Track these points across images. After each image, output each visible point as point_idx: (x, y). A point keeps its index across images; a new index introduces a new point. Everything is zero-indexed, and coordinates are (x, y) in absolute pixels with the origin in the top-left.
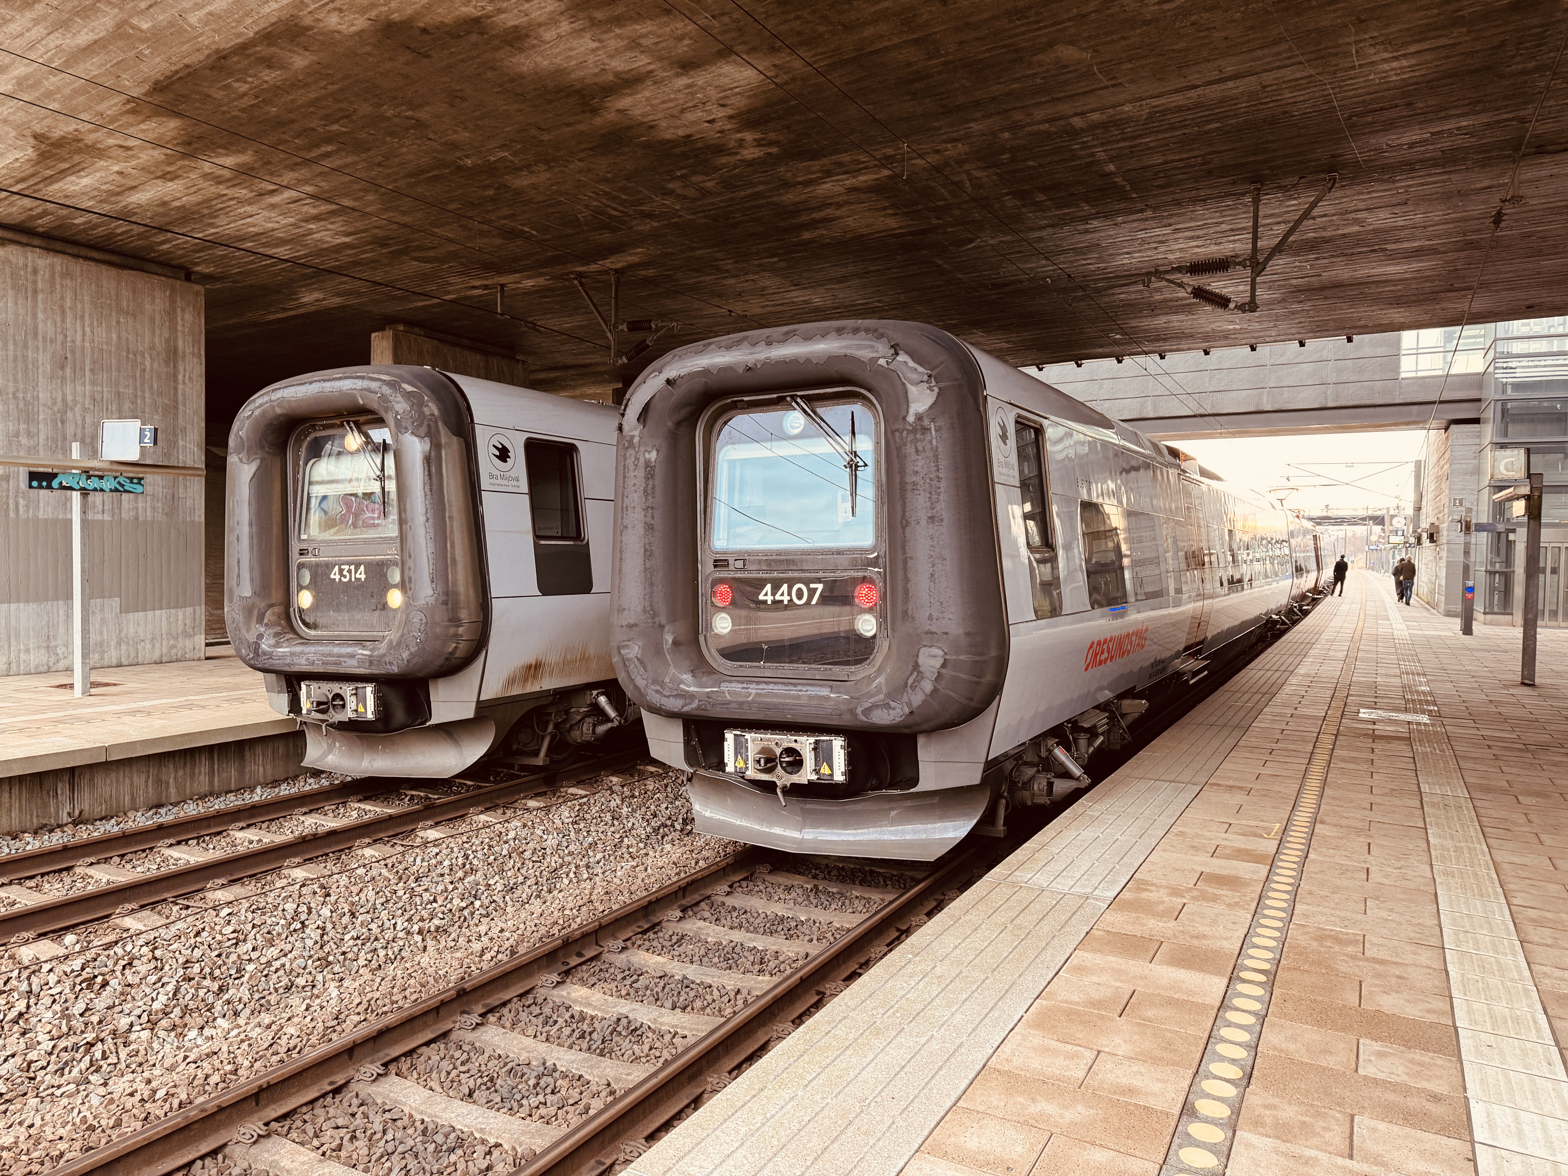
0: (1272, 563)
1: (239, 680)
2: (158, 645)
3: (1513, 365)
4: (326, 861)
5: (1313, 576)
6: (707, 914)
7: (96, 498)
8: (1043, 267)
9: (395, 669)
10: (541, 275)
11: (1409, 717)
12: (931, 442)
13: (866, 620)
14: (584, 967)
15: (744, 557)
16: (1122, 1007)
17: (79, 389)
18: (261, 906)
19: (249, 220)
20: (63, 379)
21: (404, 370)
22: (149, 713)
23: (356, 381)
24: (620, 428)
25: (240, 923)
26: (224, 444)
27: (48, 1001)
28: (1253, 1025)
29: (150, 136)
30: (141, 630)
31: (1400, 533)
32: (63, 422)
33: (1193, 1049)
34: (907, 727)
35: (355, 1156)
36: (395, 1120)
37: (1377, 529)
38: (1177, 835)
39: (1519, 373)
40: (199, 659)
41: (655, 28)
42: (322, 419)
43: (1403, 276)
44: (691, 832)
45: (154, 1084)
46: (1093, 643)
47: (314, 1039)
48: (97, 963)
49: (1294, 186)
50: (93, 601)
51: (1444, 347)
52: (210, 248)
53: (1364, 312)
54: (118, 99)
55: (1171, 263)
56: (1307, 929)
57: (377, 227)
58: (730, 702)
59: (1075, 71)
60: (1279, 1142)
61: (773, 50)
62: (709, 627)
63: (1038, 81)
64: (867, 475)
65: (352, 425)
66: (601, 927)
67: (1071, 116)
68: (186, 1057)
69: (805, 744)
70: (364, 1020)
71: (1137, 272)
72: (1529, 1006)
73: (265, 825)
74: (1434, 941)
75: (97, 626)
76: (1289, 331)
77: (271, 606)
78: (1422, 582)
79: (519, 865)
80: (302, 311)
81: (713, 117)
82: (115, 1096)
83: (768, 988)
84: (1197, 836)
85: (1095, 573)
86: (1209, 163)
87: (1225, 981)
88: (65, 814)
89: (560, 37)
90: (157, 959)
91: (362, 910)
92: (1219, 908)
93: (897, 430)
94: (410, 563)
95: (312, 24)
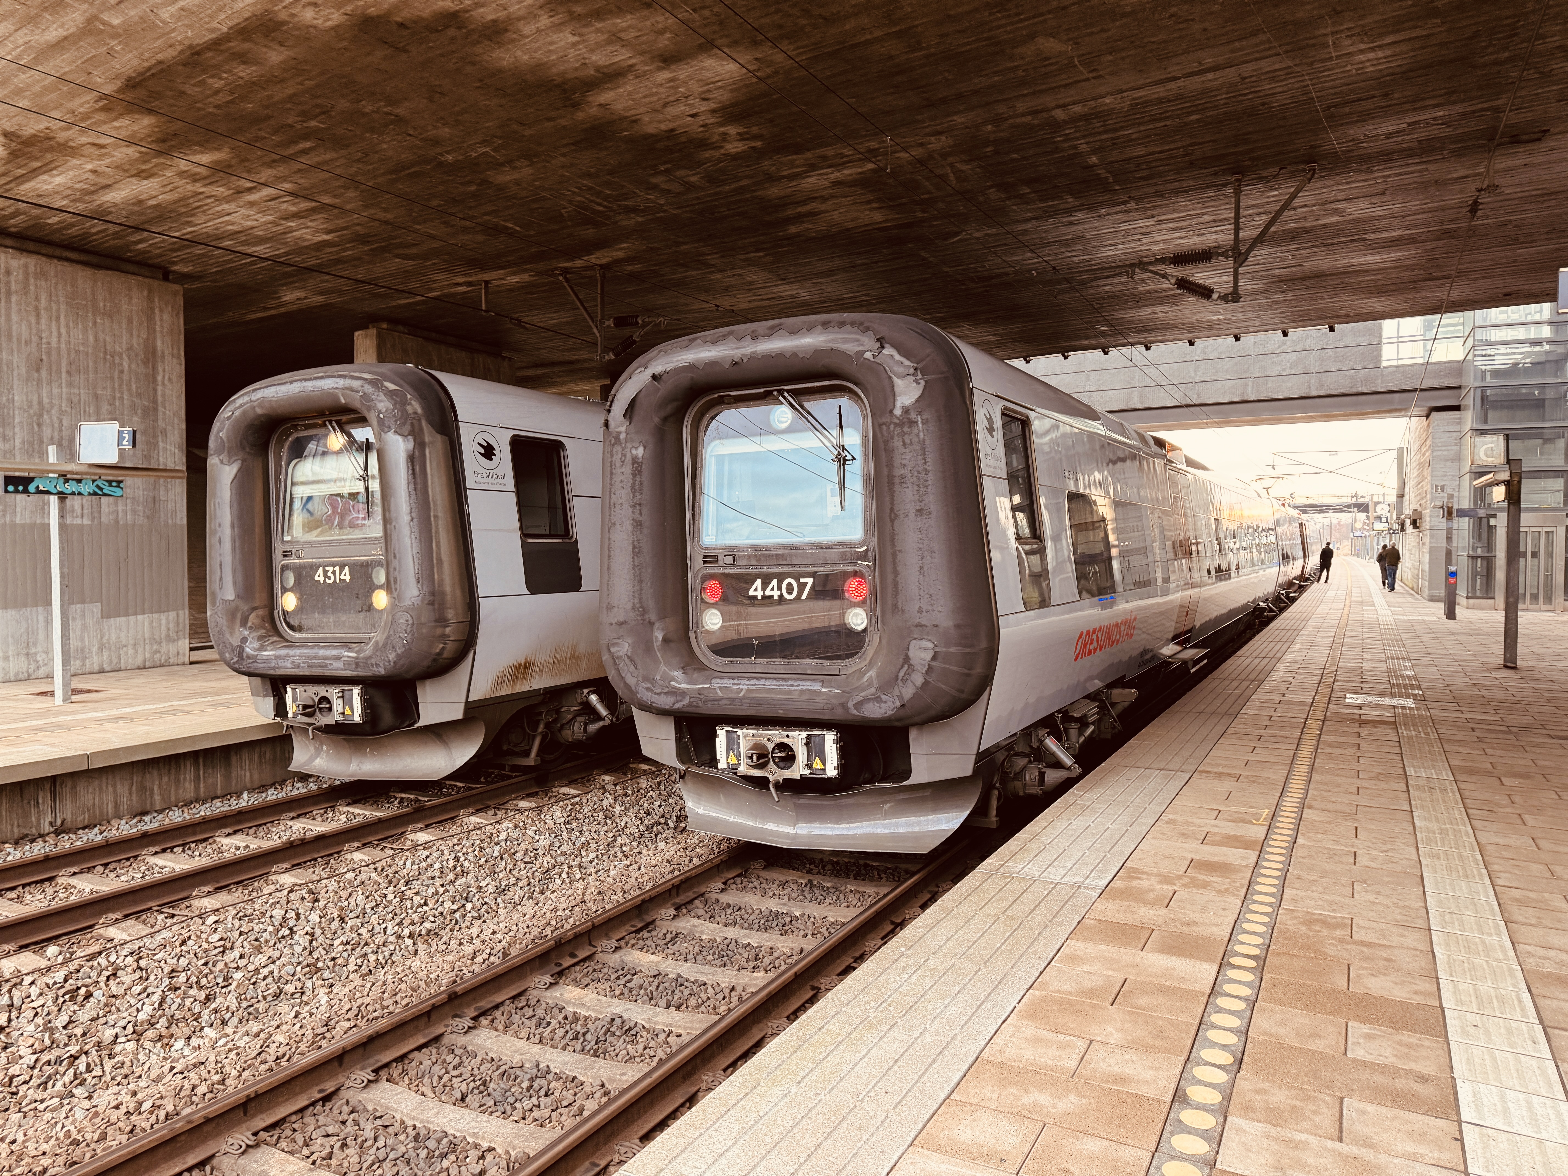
0: (1259, 552)
1: (224, 684)
2: (140, 650)
3: (1492, 352)
4: (314, 866)
5: (1299, 563)
6: (701, 912)
7: (74, 503)
8: (1027, 259)
9: (382, 671)
10: (525, 271)
11: (1394, 702)
12: (918, 435)
13: (857, 614)
14: (578, 968)
15: (734, 553)
16: (1113, 996)
17: (55, 391)
18: (248, 913)
19: (227, 218)
20: (39, 381)
21: (386, 368)
22: (132, 720)
23: (338, 380)
24: (606, 425)
25: (226, 931)
26: (205, 446)
27: (30, 1014)
28: (1243, 1011)
29: (123, 134)
30: (123, 635)
31: (1384, 520)
32: (39, 425)
33: (1184, 1035)
34: (899, 720)
35: (346, 1164)
36: (386, 1127)
37: (1362, 516)
38: (1167, 823)
39: (1498, 360)
40: (184, 664)
41: (634, 22)
42: (304, 418)
43: (1382, 265)
44: (684, 830)
45: (140, 1096)
46: (1082, 633)
47: (303, 1047)
48: (80, 974)
49: (1274, 176)
50: (73, 606)
51: (1424, 335)
52: (188, 247)
53: (1345, 302)
54: (92, 96)
55: (1155, 254)
56: (1296, 914)
57: (358, 224)
58: (722, 699)
59: (1057, 63)
60: (1269, 1126)
61: (755, 43)
62: (699, 623)
63: (1021, 73)
64: (855, 469)
65: (334, 424)
66: (594, 927)
67: (1053, 109)
68: (172, 1068)
69: (797, 739)
70: (355, 1026)
71: (1121, 263)
72: (1514, 986)
73: (252, 831)
74: (1421, 923)
75: (79, 633)
76: (1272, 321)
77: (254, 609)
78: (1405, 569)
79: (511, 866)
80: (283, 310)
81: (695, 111)
82: (100, 1109)
83: (763, 984)
84: (1187, 823)
85: (1083, 564)
86: (1190, 154)
87: (1215, 967)
88: (47, 824)
89: (539, 31)
90: (141, 969)
91: (352, 915)
92: (1210, 895)
93: (884, 424)
94: (395, 563)
95: (287, 19)
